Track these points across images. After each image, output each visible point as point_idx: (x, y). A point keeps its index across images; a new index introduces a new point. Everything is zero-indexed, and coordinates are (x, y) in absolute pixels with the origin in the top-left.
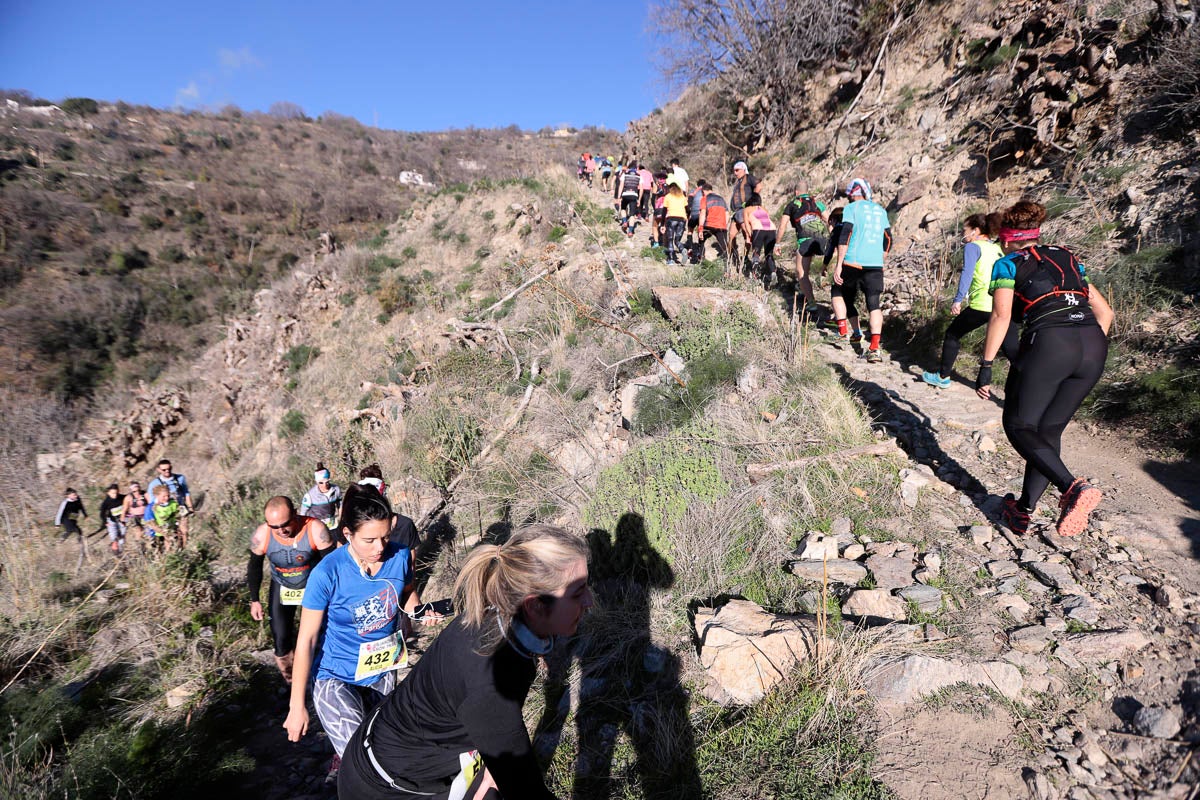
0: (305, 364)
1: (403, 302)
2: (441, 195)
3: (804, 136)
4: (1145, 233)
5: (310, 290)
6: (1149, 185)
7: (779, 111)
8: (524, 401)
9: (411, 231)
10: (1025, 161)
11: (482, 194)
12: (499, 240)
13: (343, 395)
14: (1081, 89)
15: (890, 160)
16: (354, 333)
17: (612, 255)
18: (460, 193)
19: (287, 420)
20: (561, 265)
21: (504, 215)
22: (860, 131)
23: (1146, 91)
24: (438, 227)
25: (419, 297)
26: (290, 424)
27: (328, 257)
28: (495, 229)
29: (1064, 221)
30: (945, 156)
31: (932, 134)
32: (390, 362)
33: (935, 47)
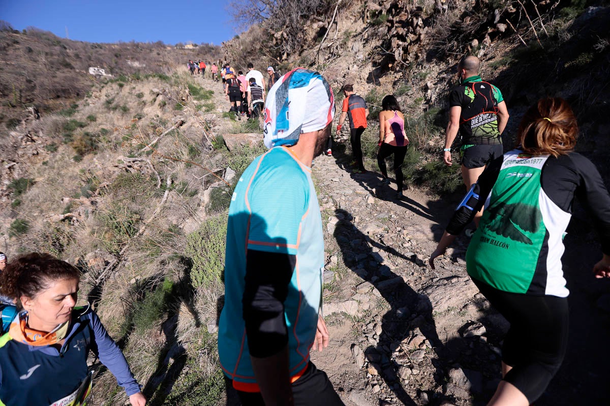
0: (25, 190)
1: (90, 148)
2: (110, 83)
3: (304, 54)
4: (433, 102)
5: (24, 143)
6: (435, 81)
7: (292, 41)
8: (164, 199)
9: (92, 105)
10: (393, 69)
11: (135, 83)
12: (147, 110)
13: (55, 206)
14: (411, 37)
15: (340, 66)
16: (58, 168)
17: (209, 116)
18: (122, 82)
19: (14, 225)
20: (182, 123)
21: (150, 95)
22: (328, 52)
23: (434, 39)
24: (109, 102)
25: (100, 144)
26: (17, 228)
27: (35, 122)
28: (144, 103)
29: (406, 96)
30: (362, 65)
31: (357, 54)
32: (84, 184)
33: (359, 12)
